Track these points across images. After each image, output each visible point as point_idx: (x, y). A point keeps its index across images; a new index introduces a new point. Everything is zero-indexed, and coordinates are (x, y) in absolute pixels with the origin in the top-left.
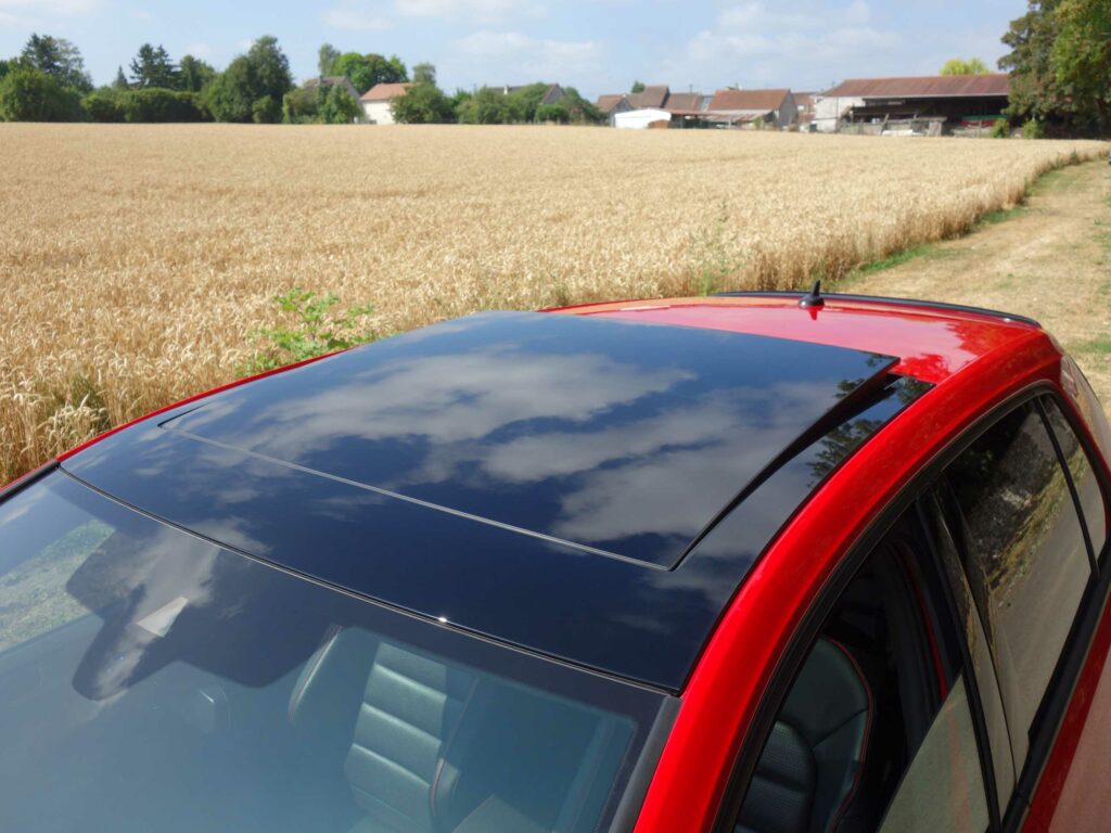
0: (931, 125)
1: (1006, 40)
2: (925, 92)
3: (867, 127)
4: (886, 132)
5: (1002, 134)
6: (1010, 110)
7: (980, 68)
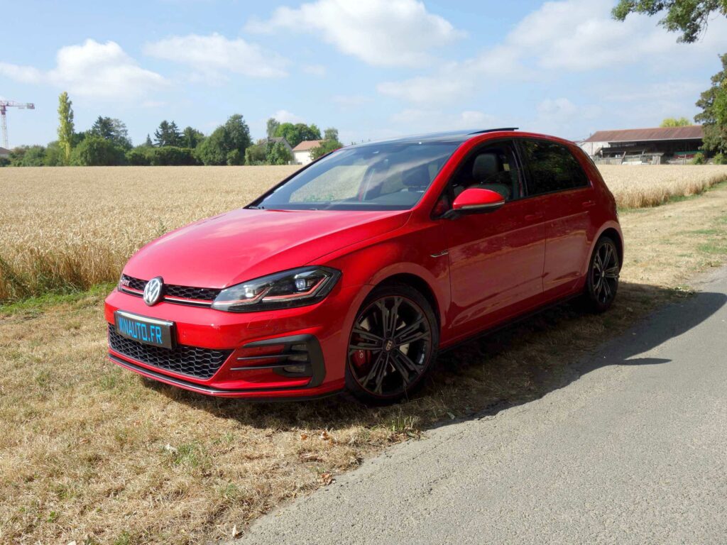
0: (653, 157)
1: (699, 104)
2: (649, 137)
3: (612, 160)
4: (624, 163)
5: (700, 162)
6: (704, 147)
7: (686, 123)
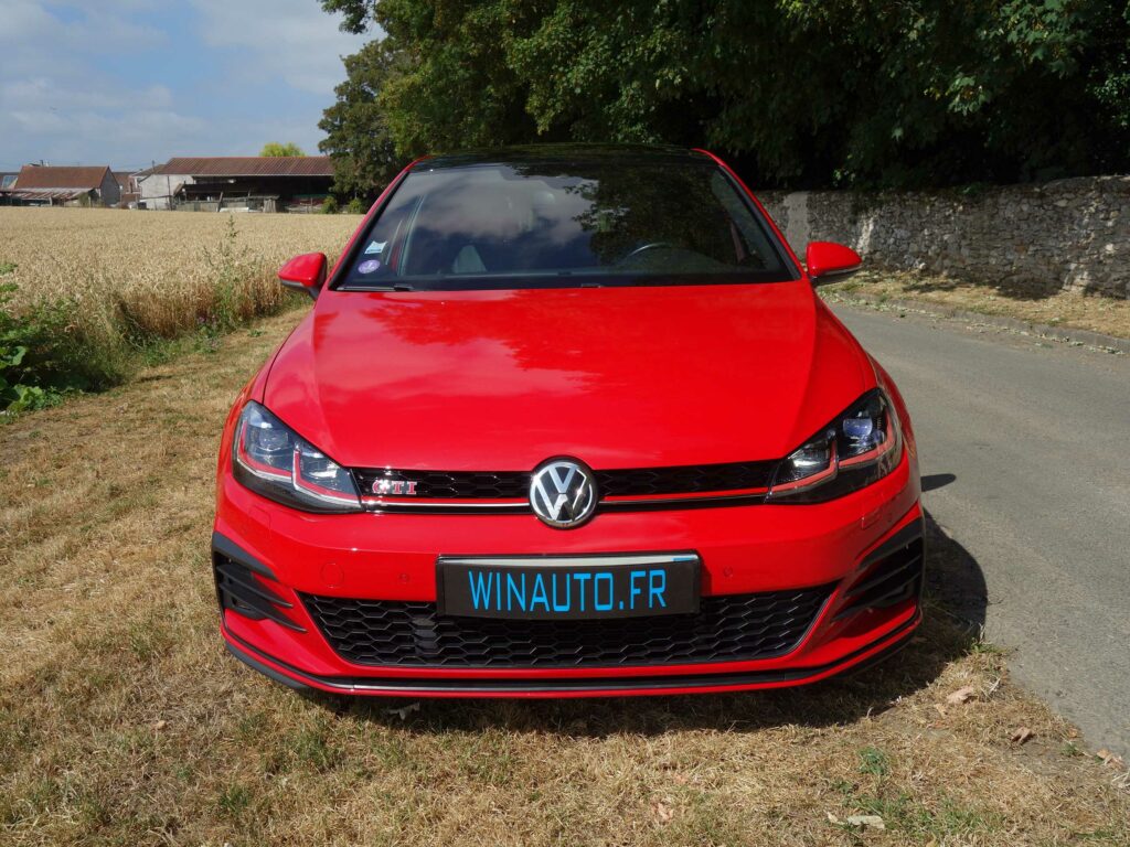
0: (265, 202)
1: (322, 126)
3: (203, 205)
4: (222, 210)
5: (332, 210)
6: (336, 188)
7: (297, 152)
